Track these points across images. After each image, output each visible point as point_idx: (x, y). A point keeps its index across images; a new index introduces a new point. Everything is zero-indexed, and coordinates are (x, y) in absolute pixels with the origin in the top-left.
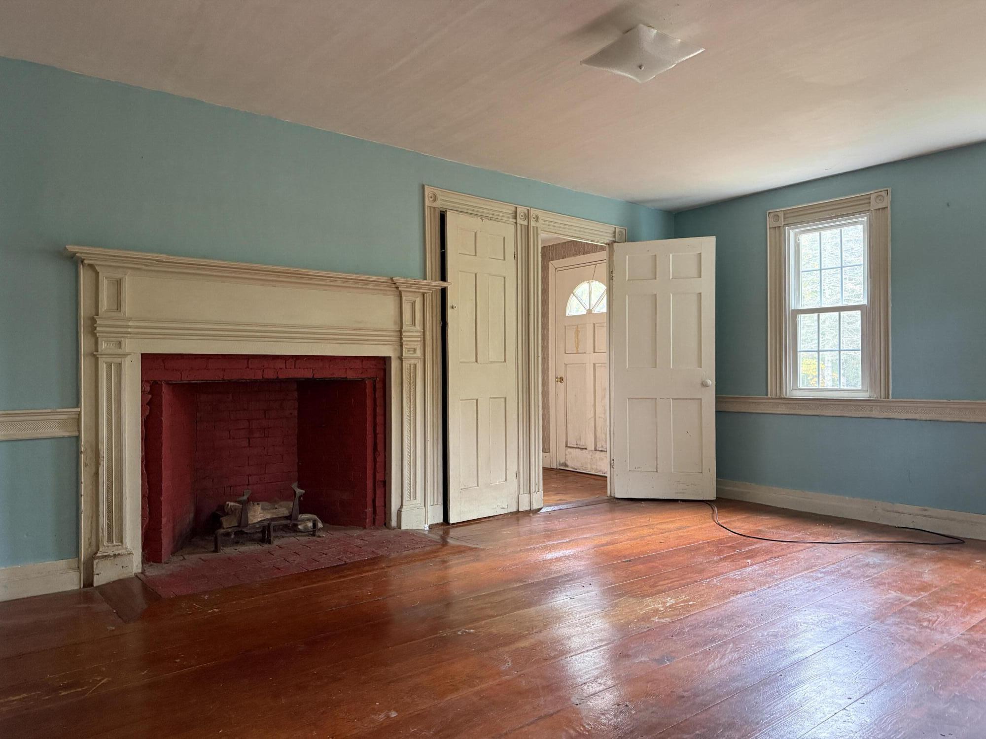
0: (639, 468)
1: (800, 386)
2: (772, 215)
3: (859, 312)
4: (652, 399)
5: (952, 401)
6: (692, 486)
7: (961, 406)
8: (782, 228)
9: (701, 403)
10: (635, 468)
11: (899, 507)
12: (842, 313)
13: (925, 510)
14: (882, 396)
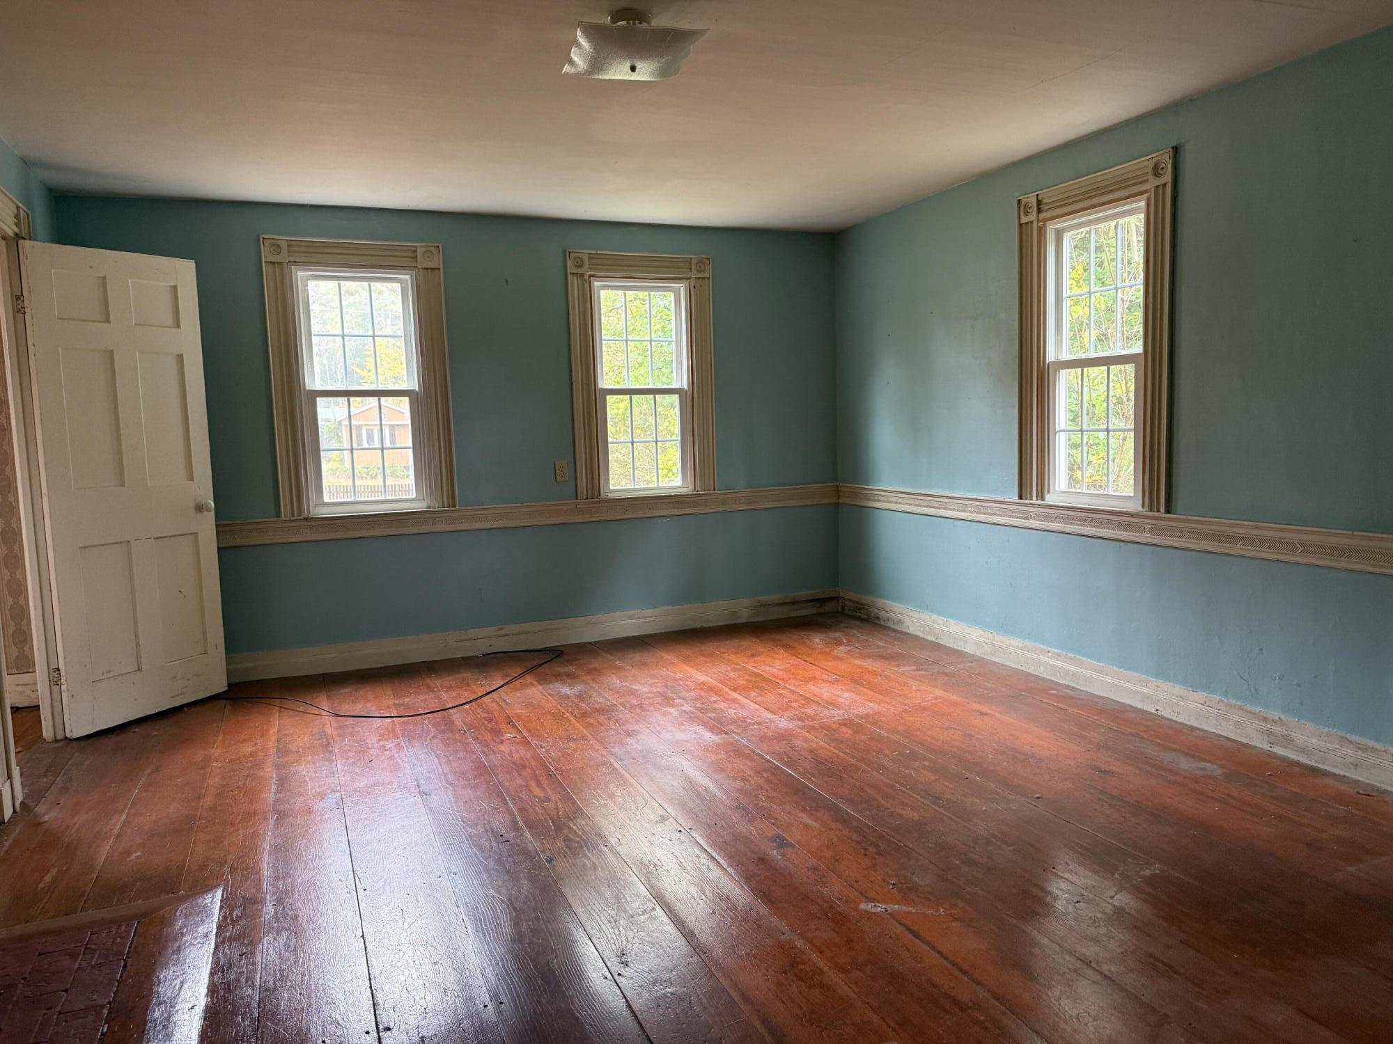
0: (109, 672)
1: (326, 499)
2: (267, 243)
3: (406, 400)
4: (121, 543)
5: (524, 504)
6: (195, 677)
7: (532, 509)
8: (285, 265)
9: (197, 541)
10: (103, 674)
11: (473, 633)
12: (383, 399)
13: (501, 629)
14: (446, 505)
